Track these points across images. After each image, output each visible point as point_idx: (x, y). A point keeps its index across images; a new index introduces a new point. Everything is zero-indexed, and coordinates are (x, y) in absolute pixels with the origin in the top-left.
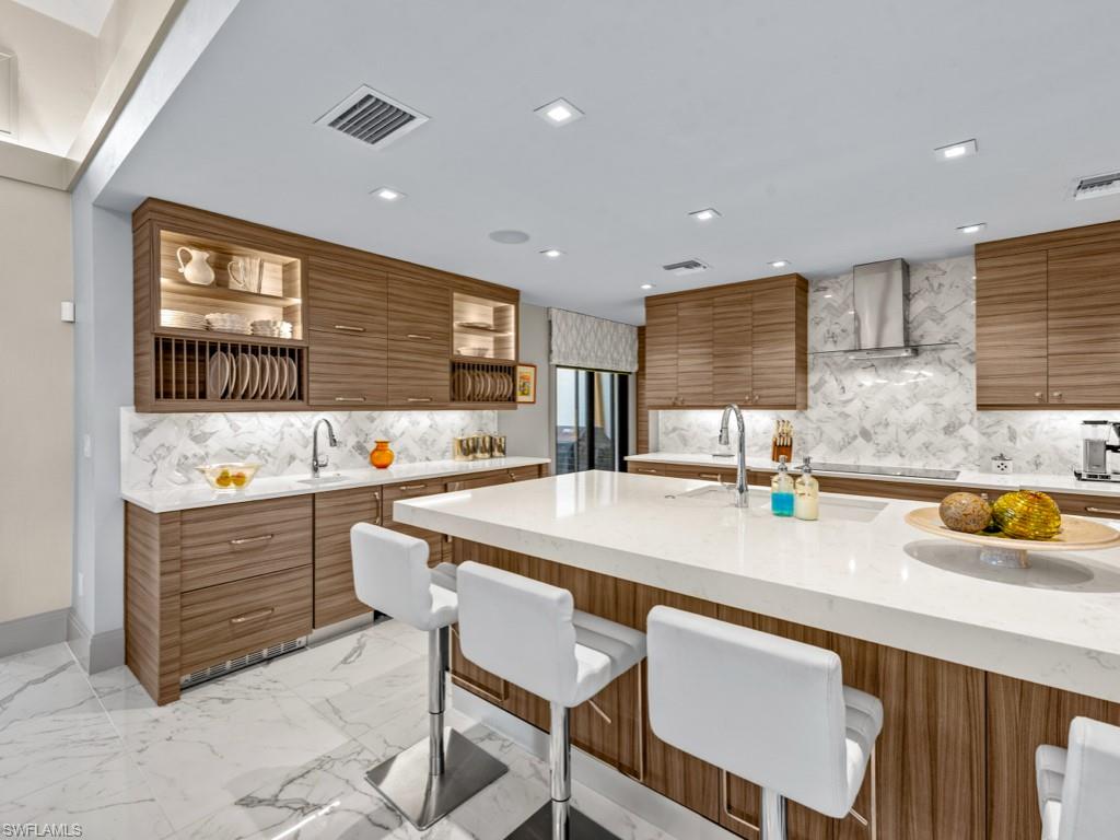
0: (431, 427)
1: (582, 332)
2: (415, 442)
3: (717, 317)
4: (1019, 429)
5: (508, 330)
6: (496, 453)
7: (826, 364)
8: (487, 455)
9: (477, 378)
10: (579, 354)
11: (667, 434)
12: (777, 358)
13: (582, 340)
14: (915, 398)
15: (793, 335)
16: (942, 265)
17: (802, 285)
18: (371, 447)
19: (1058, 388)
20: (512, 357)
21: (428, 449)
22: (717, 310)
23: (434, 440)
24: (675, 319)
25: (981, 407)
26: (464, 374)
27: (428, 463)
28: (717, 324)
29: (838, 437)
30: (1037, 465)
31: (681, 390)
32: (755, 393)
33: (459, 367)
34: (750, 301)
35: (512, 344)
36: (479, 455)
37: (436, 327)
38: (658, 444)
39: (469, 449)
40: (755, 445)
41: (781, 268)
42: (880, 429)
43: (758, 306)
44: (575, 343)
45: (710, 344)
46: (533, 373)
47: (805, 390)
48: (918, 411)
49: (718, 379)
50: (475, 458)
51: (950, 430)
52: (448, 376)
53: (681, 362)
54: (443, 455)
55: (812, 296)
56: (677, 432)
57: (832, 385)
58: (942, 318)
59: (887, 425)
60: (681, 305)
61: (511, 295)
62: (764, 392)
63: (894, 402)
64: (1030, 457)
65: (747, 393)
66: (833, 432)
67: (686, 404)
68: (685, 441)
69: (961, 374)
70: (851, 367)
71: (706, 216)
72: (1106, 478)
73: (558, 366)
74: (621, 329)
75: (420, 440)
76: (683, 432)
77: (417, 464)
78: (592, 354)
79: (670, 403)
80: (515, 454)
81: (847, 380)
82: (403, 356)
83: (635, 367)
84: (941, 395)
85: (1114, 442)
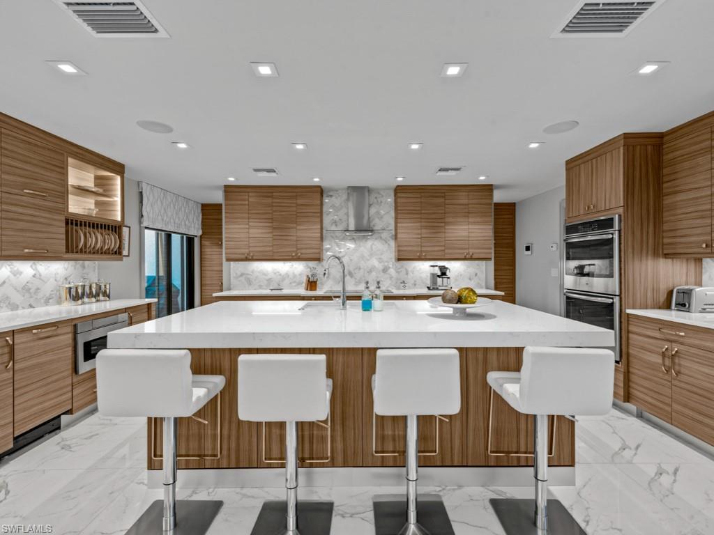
0: (34, 276)
1: (164, 204)
2: (18, 291)
3: (274, 204)
4: (409, 269)
5: (115, 196)
6: (101, 298)
7: (332, 237)
8: (94, 300)
9: (88, 235)
10: (163, 220)
11: (236, 278)
12: (306, 232)
13: (165, 209)
14: (371, 255)
15: (319, 219)
16: (382, 192)
17: (321, 191)
19: (424, 252)
20: (119, 218)
21: (31, 297)
22: (275, 200)
23: (38, 289)
24: (247, 202)
25: (397, 260)
26: (77, 231)
27: (32, 309)
28: (275, 209)
29: (337, 275)
30: (415, 285)
31: (251, 249)
32: (298, 251)
33: (73, 223)
34: (296, 197)
35: (119, 208)
36: (86, 300)
37: (52, 186)
38: (230, 284)
39: (77, 295)
40: (295, 282)
41: (316, 182)
42: (357, 271)
43: (299, 201)
44: (160, 212)
45: (270, 221)
46: (128, 232)
47: (322, 251)
48: (373, 262)
49: (275, 242)
50: (83, 303)
51: (385, 270)
52: (63, 230)
53: (251, 231)
54: (47, 302)
55: (325, 198)
56: (244, 276)
57: (335, 248)
58: (382, 217)
59: (360, 269)
60: (250, 194)
61: (119, 168)
62: (303, 251)
63: (362, 257)
64: (413, 282)
65: (293, 252)
66: (335, 273)
67: (254, 258)
68: (249, 282)
69: (389, 244)
70: (344, 239)
71: (300, 147)
72: (437, 289)
73: (146, 228)
74: (191, 203)
75: (23, 289)
76: (249, 276)
77: (20, 312)
78: (172, 221)
79: (243, 257)
80: (119, 297)
81: (342, 246)
82: (20, 210)
83: (200, 233)
84: (382, 254)
85: (439, 273)
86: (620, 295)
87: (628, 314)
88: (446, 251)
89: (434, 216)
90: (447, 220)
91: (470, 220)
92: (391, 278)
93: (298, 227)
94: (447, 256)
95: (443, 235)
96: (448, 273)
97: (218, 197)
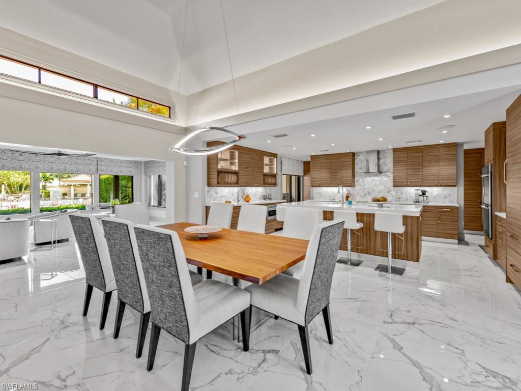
1: (289, 164)
2: (254, 195)
3: (331, 162)
4: (404, 192)
5: (275, 165)
7: (359, 176)
9: (268, 178)
11: (316, 194)
12: (347, 174)
13: (289, 166)
15: (351, 168)
16: (387, 152)
17: (353, 154)
18: (245, 197)
19: (409, 182)
20: (275, 173)
22: (331, 160)
23: (257, 195)
24: (319, 162)
25: (394, 186)
26: (266, 177)
28: (331, 164)
29: (362, 194)
31: (321, 182)
33: (265, 175)
34: (340, 158)
35: (275, 169)
36: (267, 200)
37: (261, 165)
38: (313, 197)
39: (265, 198)
40: (341, 197)
43: (342, 160)
44: (288, 168)
45: (329, 169)
47: (354, 182)
48: (382, 187)
49: (331, 179)
51: (389, 192)
52: (262, 178)
53: (321, 174)
55: (356, 157)
56: (319, 194)
57: (361, 181)
58: (387, 164)
59: (374, 191)
60: (321, 158)
61: (275, 155)
62: (344, 183)
63: (376, 185)
64: (405, 198)
66: (361, 193)
67: (322, 186)
70: (366, 176)
71: (333, 144)
72: (419, 202)
73: (283, 174)
74: (299, 162)
76: (321, 194)
78: (292, 170)
79: (318, 185)
81: (365, 180)
83: (303, 174)
84: (386, 184)
85: (421, 194)
86: (491, 205)
87: (496, 215)
88: (424, 182)
89: (416, 163)
90: (424, 165)
91: (440, 164)
92: (392, 196)
93: (342, 172)
94: (424, 185)
95: (421, 173)
96: (427, 194)
97: (309, 159)
